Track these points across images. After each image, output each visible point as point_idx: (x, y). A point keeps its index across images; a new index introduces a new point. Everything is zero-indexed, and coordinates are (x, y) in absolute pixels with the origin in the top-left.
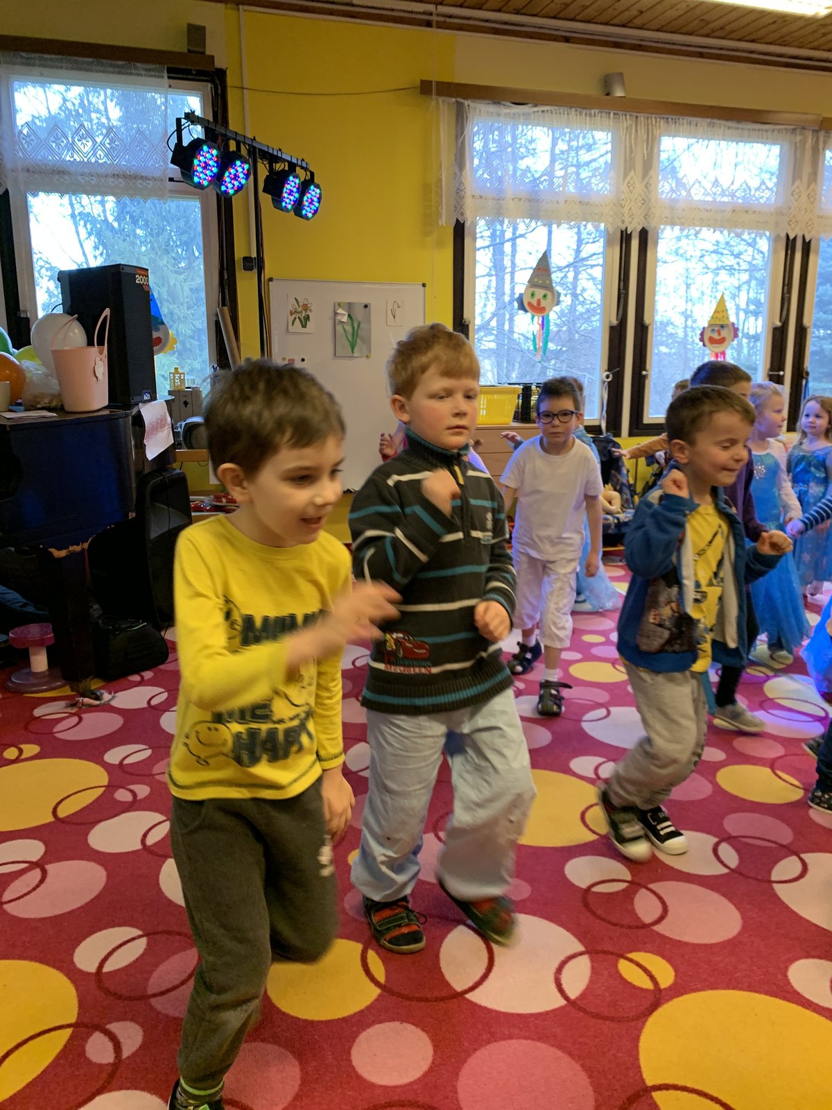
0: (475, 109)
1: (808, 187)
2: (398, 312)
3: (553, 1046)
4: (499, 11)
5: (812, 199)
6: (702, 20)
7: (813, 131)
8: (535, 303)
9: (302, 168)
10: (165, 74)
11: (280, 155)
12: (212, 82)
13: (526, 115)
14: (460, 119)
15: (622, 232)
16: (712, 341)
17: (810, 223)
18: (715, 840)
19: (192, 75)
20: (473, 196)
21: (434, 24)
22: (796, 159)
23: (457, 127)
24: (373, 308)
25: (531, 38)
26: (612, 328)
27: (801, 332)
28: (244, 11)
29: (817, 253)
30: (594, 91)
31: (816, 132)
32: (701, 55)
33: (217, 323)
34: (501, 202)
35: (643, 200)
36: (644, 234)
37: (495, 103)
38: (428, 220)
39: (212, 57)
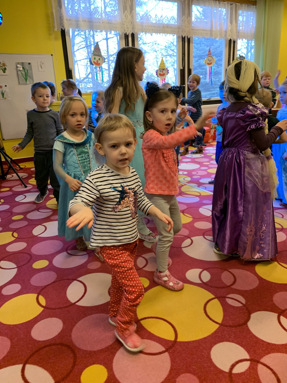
1: (188, 18)
2: (43, 66)
5: (189, 23)
8: (96, 62)
15: (125, 34)
16: (160, 75)
17: (189, 32)
20: (67, 20)
22: (183, 8)
24: (32, 64)
27: (190, 71)
29: (192, 43)
34: (78, 22)
35: (131, 22)
36: (133, 35)
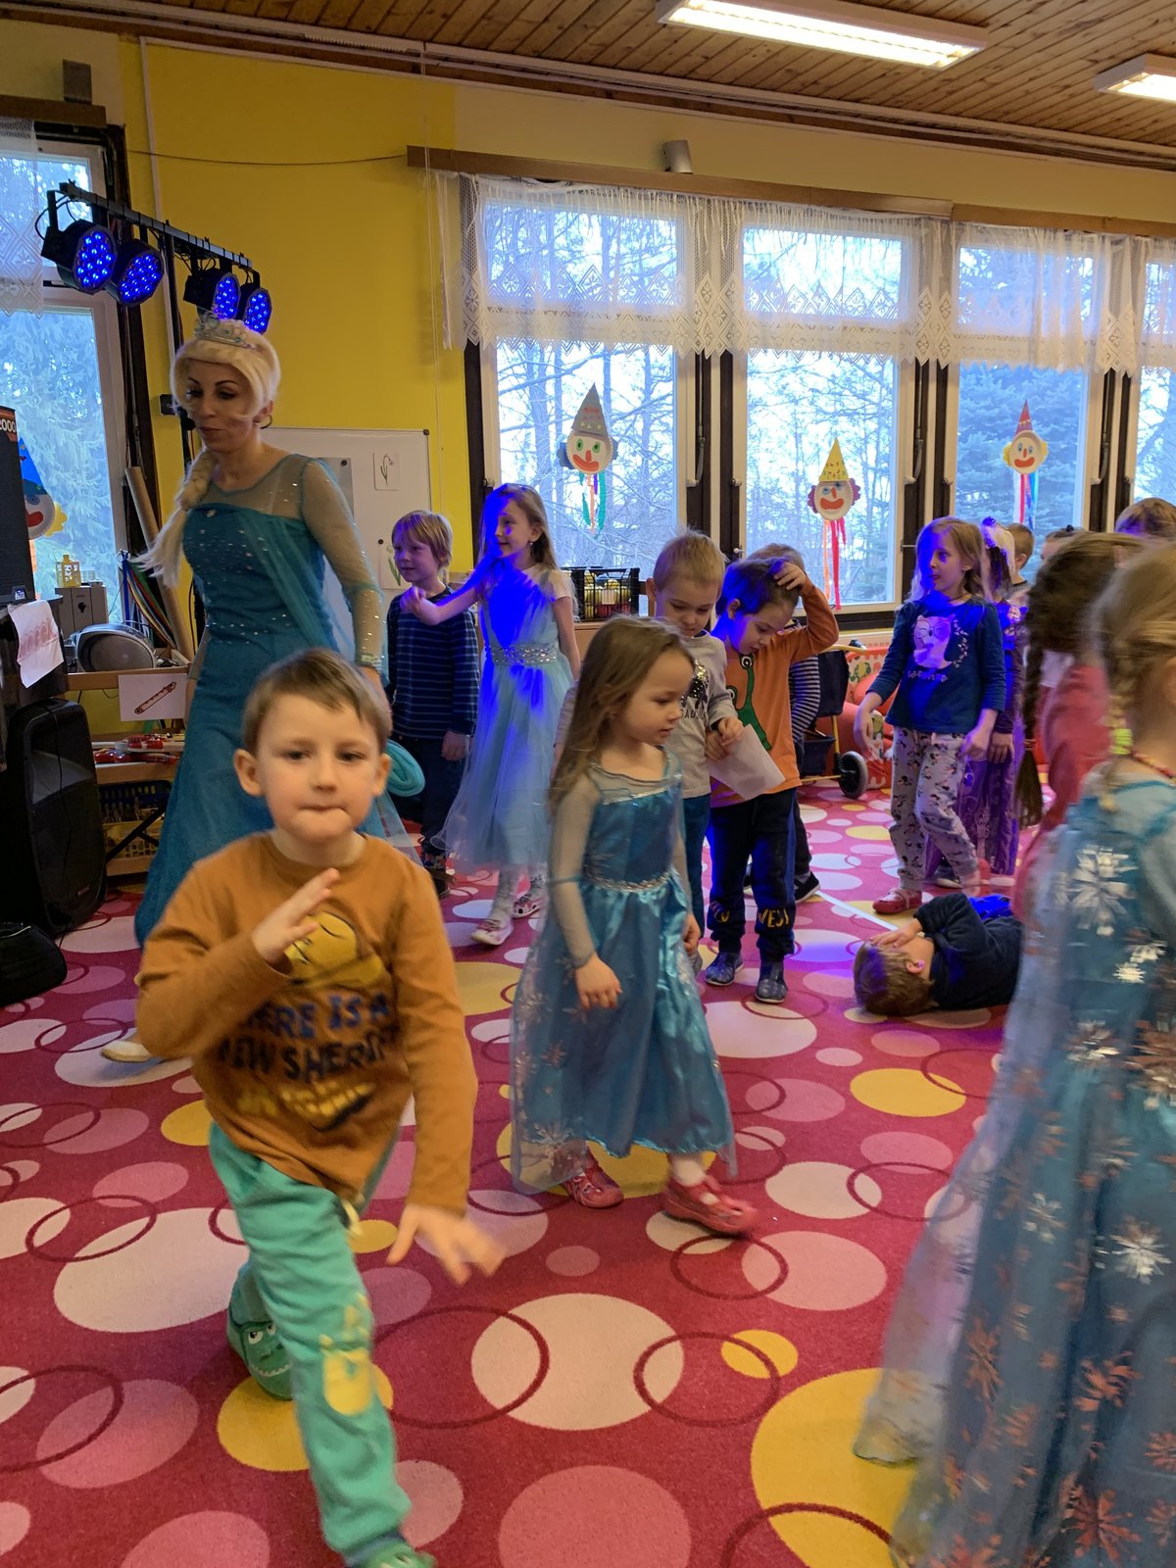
0: (487, 186)
1: (940, 297)
2: (390, 470)
3: (632, 1469)
4: (513, 52)
5: (945, 312)
6: (789, 71)
7: (943, 222)
8: (584, 458)
9: (241, 266)
10: (33, 133)
11: (206, 247)
12: (103, 143)
13: (558, 197)
14: (466, 199)
15: (697, 356)
16: (826, 504)
17: (945, 344)
18: (849, 1171)
19: (74, 134)
20: (489, 309)
21: (423, 69)
22: (922, 261)
23: (462, 209)
24: (354, 465)
25: (560, 91)
26: (690, 489)
27: (942, 490)
28: (147, 44)
29: (957, 384)
30: (648, 164)
31: (946, 223)
32: (791, 119)
33: (126, 490)
34: (528, 316)
35: (724, 312)
36: (727, 359)
37: (513, 179)
38: (428, 342)
39: (102, 109)
